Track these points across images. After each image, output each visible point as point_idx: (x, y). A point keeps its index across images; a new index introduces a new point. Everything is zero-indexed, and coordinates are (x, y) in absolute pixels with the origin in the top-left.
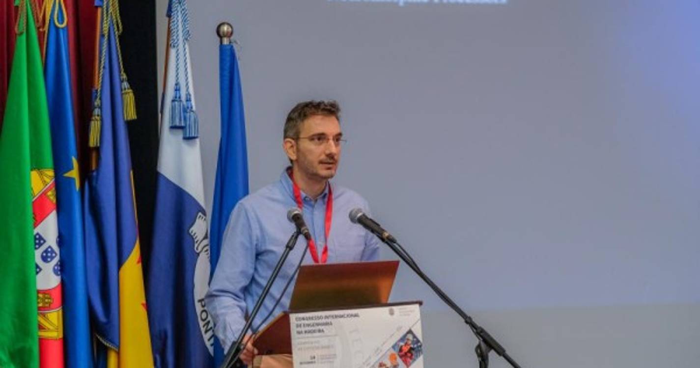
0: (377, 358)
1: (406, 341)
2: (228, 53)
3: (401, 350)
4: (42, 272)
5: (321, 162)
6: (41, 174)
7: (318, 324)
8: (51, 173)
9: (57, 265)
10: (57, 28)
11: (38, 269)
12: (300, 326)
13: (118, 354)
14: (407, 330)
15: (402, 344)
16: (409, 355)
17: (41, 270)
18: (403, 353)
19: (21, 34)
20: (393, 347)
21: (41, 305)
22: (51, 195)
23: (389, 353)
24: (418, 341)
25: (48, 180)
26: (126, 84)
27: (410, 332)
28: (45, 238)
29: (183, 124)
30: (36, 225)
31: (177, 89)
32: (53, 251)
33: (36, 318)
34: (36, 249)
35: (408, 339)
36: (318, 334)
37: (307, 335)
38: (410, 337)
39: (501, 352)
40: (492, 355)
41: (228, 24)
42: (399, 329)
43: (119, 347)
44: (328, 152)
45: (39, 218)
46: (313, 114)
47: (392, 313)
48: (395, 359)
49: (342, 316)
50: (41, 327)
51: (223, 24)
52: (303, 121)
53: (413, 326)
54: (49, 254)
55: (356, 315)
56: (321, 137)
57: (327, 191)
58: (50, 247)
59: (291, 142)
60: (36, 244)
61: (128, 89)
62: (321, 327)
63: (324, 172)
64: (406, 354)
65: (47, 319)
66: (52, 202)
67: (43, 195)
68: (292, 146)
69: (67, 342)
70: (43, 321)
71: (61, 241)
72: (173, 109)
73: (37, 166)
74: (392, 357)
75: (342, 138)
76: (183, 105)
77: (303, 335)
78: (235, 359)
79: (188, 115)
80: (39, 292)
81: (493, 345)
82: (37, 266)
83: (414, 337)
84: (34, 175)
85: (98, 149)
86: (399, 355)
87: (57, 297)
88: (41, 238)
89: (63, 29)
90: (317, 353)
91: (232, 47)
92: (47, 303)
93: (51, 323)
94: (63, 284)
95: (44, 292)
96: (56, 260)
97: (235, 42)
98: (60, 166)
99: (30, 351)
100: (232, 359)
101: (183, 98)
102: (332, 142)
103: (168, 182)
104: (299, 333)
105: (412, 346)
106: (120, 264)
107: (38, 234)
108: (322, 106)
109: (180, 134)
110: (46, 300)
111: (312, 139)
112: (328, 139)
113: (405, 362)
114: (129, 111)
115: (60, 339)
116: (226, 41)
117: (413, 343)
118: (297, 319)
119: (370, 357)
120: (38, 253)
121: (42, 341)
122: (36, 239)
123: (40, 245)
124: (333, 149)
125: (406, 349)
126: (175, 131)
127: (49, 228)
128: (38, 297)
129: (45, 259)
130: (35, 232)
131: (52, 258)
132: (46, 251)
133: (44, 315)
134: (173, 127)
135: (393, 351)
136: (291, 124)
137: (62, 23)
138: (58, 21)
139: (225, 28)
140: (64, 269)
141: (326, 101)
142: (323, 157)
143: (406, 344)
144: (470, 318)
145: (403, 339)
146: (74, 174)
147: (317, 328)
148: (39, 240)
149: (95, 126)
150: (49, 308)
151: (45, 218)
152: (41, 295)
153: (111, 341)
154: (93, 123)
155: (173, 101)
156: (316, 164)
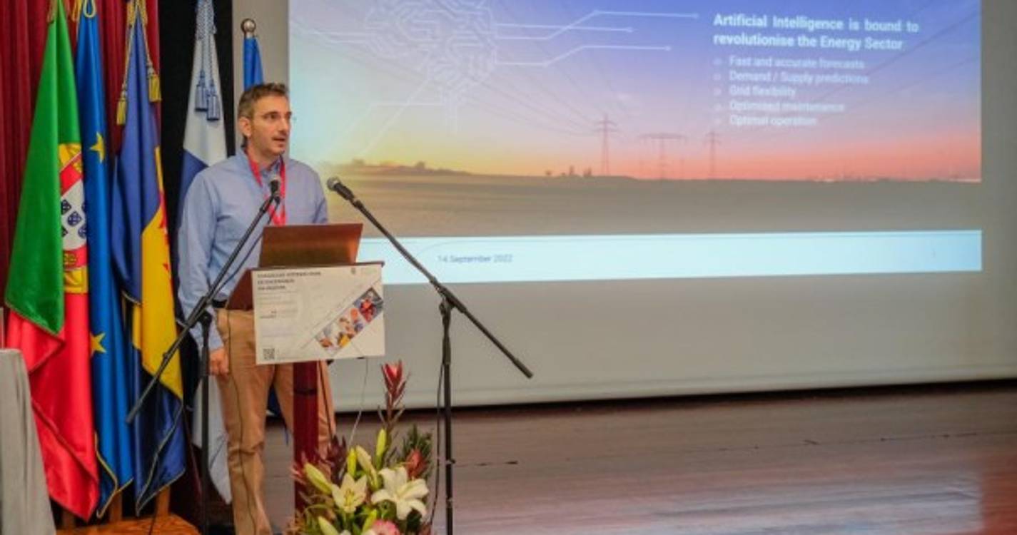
0: (338, 314)
1: (367, 298)
2: (250, 45)
3: (362, 306)
4: (68, 235)
5: (275, 139)
6: (68, 148)
7: (279, 281)
8: (76, 147)
9: (82, 228)
10: (87, 19)
11: (64, 232)
12: (262, 282)
13: (141, 307)
14: (369, 287)
15: (363, 301)
16: (370, 311)
17: (67, 232)
18: (363, 309)
19: (52, 22)
20: (355, 303)
21: (67, 263)
22: (78, 167)
23: (350, 310)
24: (379, 298)
25: (74, 152)
26: (151, 70)
27: (371, 290)
28: (71, 204)
29: (205, 106)
30: (62, 193)
31: (202, 77)
32: (78, 216)
33: (61, 275)
34: (62, 213)
35: (370, 297)
36: (279, 290)
37: (270, 291)
38: (371, 294)
39: (462, 309)
40: (455, 312)
41: (253, 22)
42: (361, 286)
43: (140, 301)
44: (280, 129)
45: (65, 186)
46: (265, 95)
47: (353, 272)
48: (356, 314)
49: (305, 274)
50: (66, 283)
51: (247, 20)
52: (256, 100)
53: (374, 284)
54: (74, 219)
55: (319, 274)
56: (274, 115)
57: (279, 161)
58: (75, 212)
59: (245, 121)
60: (62, 209)
61: (153, 74)
62: (282, 284)
63: (276, 149)
64: (367, 310)
65: (72, 277)
66: (77, 172)
67: (70, 166)
68: (247, 125)
69: (91, 297)
70: (67, 277)
71: (86, 207)
72: (197, 93)
73: (64, 139)
74: (353, 313)
75: (293, 116)
76: (207, 91)
77: (265, 291)
78: (202, 312)
79: (210, 99)
80: (65, 252)
81: (455, 302)
82: (64, 229)
83: (376, 294)
84: (62, 147)
85: (123, 127)
86: (360, 310)
87: (82, 256)
88: (67, 204)
89: (93, 19)
90: (278, 308)
91: (255, 41)
92: (72, 262)
93: (76, 281)
94: (88, 245)
95: (69, 252)
96: (82, 223)
97: (257, 36)
98: (86, 140)
99: (55, 305)
100: (200, 311)
101: (207, 85)
102: (283, 120)
103: (193, 158)
104: (260, 289)
105: (373, 302)
106: (143, 226)
107: (65, 200)
108: (273, 87)
109: (204, 116)
110: (72, 260)
111: (265, 117)
112: (280, 117)
113: (366, 318)
114: (155, 94)
115: (85, 294)
116: (249, 35)
117: (375, 300)
118: (259, 276)
119: (331, 312)
120: (64, 218)
121: (68, 296)
122: (62, 205)
123: (67, 210)
124: (285, 126)
125: (367, 306)
126: (200, 113)
127: (76, 195)
128: (64, 256)
129: (71, 222)
130: (62, 199)
131: (77, 222)
132: (72, 216)
133: (68, 272)
134: (198, 110)
135: (354, 307)
136: (245, 104)
137: (90, 14)
138: (87, 12)
139: (248, 24)
140: (89, 231)
141: (276, 83)
142: (276, 134)
143: (367, 301)
144: (435, 278)
145: (364, 296)
146: (99, 147)
147: (279, 285)
148: (65, 206)
149: (121, 106)
150: (73, 266)
151: (71, 185)
152: (67, 255)
153: (134, 297)
154: (119, 104)
155: (198, 86)
156: (270, 140)
